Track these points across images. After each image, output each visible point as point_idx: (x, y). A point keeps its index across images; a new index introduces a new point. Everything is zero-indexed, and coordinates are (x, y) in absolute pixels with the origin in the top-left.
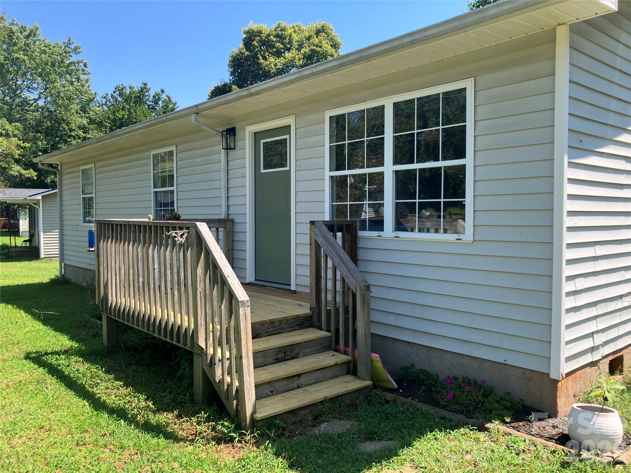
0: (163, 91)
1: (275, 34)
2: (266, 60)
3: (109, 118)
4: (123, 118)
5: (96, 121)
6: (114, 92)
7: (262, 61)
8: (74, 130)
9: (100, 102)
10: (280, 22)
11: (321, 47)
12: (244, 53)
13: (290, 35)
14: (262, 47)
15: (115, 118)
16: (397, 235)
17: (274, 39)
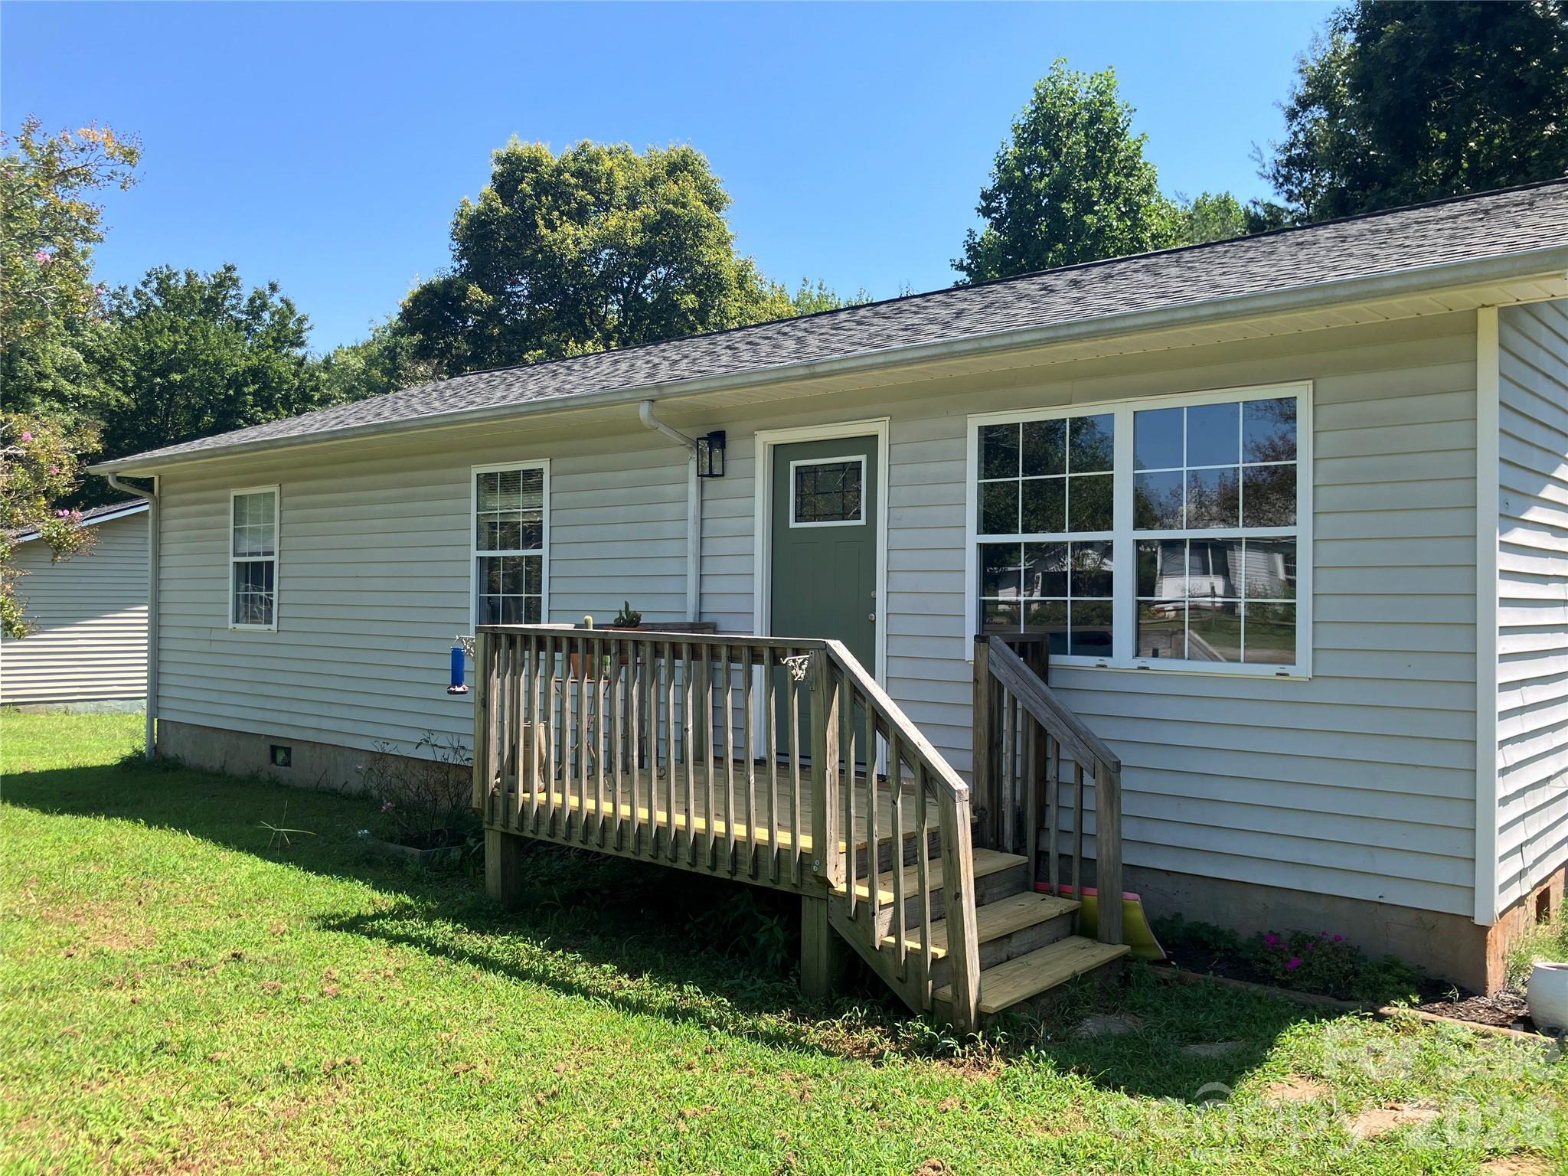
0: (273, 288)
1: (573, 169)
2: (554, 229)
3: (135, 349)
4: (173, 351)
5: (97, 356)
6: (145, 284)
7: (544, 230)
8: (47, 377)
9: (107, 308)
10: (585, 140)
11: (684, 206)
12: (497, 210)
13: (610, 174)
14: (544, 198)
15: (152, 350)
16: (1144, 665)
17: (573, 181)
